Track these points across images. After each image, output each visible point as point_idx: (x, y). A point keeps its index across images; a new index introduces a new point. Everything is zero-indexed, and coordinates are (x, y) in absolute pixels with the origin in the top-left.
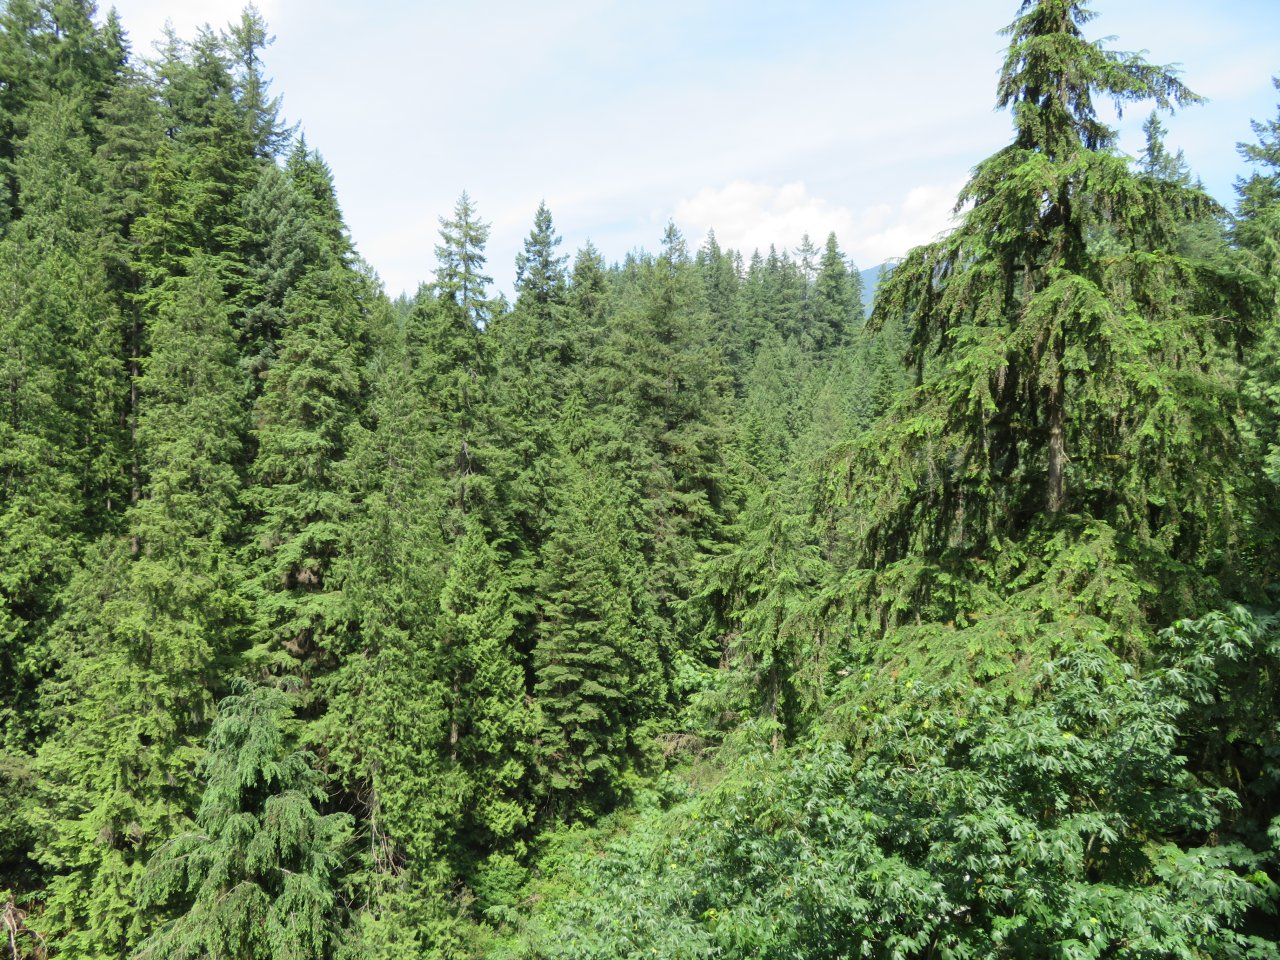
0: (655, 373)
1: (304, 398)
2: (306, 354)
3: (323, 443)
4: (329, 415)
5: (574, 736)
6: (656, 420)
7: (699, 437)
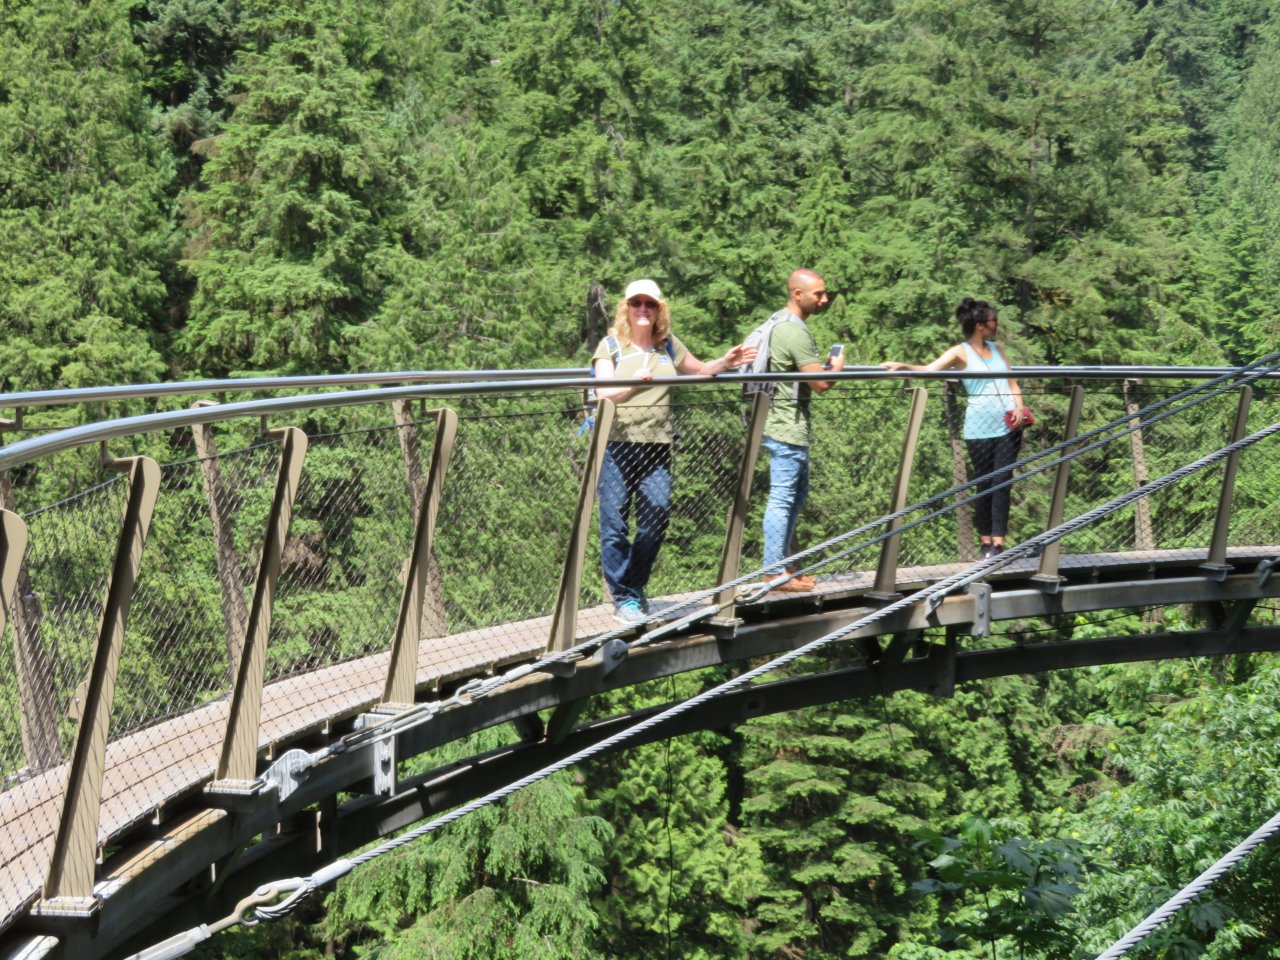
0: (1004, 123)
1: (292, 196)
2: (294, 105)
3: (328, 286)
4: (338, 230)
5: (826, 912)
6: (1005, 231)
7: (1105, 269)
